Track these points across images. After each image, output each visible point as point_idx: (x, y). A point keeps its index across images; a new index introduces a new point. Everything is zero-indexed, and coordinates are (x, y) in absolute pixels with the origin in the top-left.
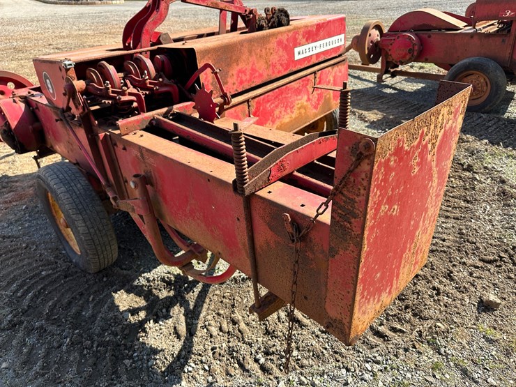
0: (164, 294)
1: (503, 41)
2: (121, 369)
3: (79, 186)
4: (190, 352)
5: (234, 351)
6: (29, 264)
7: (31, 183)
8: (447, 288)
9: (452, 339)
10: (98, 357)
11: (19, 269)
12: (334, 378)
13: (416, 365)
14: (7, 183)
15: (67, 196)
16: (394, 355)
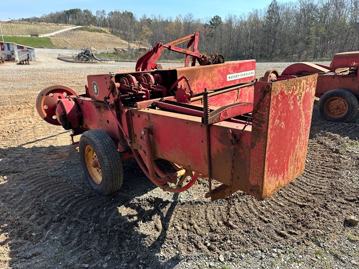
0: (148, 208)
1: (353, 79)
2: (124, 244)
3: (107, 140)
4: (165, 237)
5: (191, 238)
6: (68, 190)
7: (67, 150)
8: (324, 213)
9: (328, 239)
10: (110, 238)
11: (62, 192)
12: (253, 255)
13: (305, 251)
14: (53, 149)
15: (101, 145)
16: (291, 246)
